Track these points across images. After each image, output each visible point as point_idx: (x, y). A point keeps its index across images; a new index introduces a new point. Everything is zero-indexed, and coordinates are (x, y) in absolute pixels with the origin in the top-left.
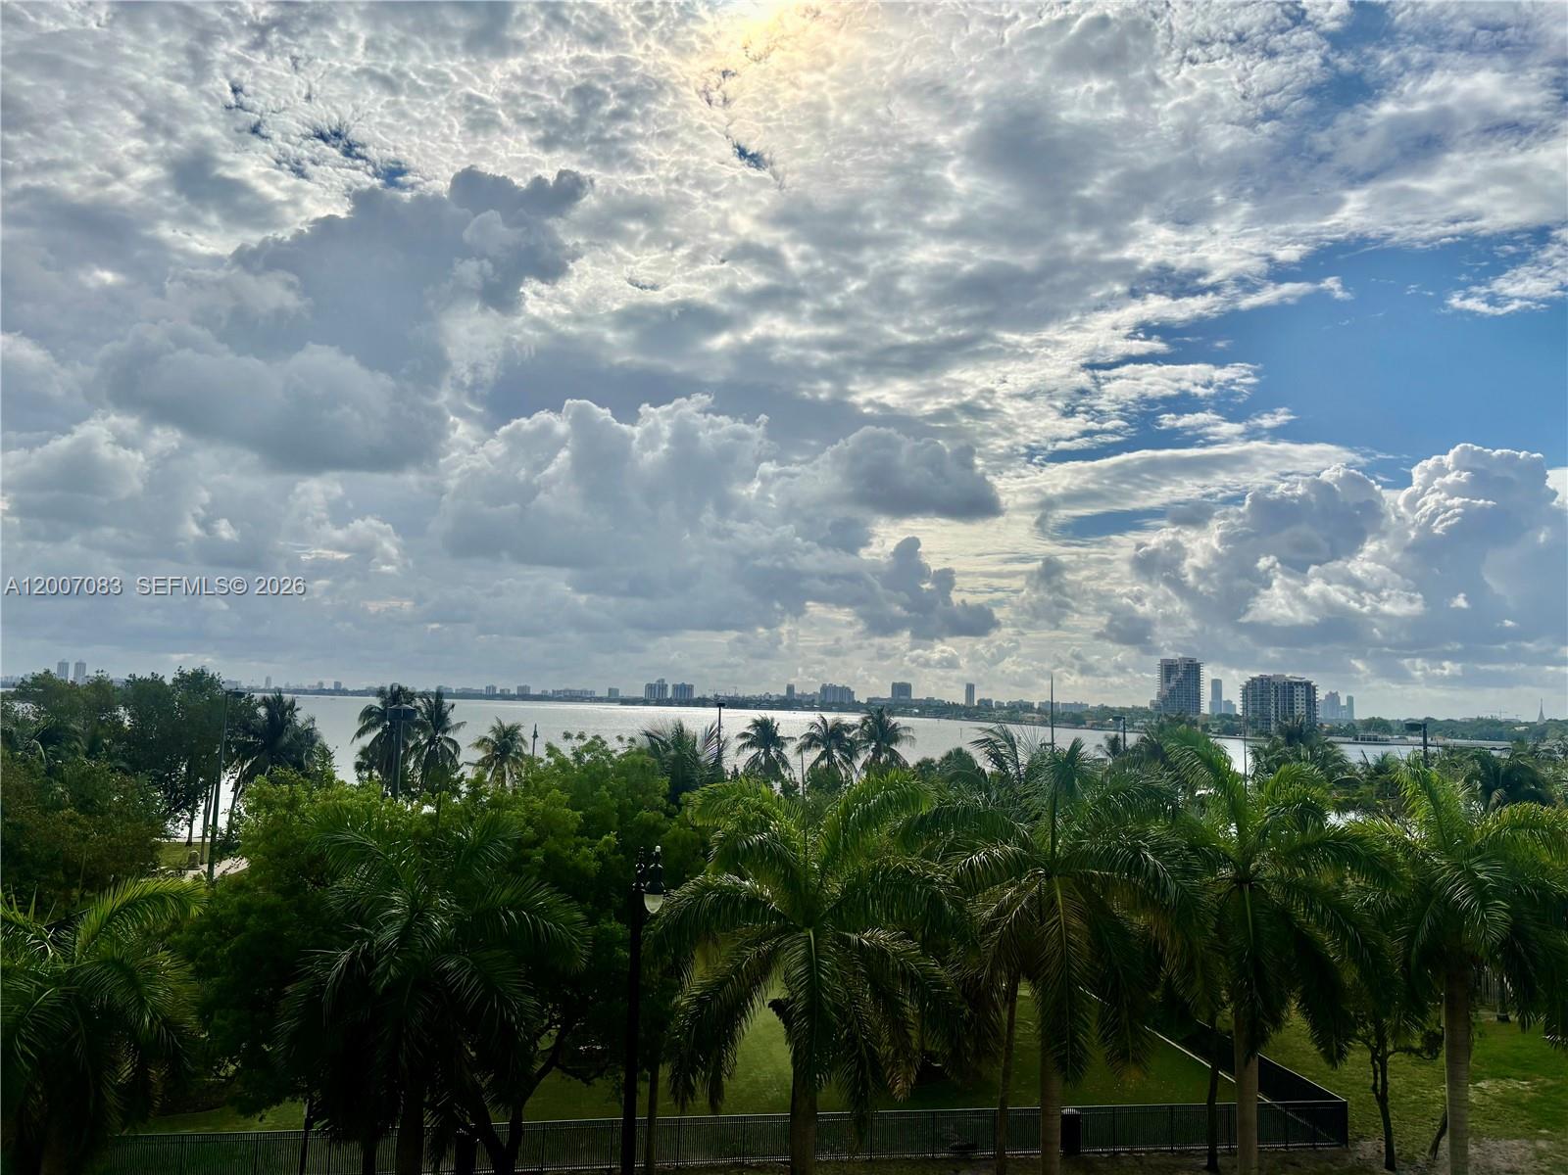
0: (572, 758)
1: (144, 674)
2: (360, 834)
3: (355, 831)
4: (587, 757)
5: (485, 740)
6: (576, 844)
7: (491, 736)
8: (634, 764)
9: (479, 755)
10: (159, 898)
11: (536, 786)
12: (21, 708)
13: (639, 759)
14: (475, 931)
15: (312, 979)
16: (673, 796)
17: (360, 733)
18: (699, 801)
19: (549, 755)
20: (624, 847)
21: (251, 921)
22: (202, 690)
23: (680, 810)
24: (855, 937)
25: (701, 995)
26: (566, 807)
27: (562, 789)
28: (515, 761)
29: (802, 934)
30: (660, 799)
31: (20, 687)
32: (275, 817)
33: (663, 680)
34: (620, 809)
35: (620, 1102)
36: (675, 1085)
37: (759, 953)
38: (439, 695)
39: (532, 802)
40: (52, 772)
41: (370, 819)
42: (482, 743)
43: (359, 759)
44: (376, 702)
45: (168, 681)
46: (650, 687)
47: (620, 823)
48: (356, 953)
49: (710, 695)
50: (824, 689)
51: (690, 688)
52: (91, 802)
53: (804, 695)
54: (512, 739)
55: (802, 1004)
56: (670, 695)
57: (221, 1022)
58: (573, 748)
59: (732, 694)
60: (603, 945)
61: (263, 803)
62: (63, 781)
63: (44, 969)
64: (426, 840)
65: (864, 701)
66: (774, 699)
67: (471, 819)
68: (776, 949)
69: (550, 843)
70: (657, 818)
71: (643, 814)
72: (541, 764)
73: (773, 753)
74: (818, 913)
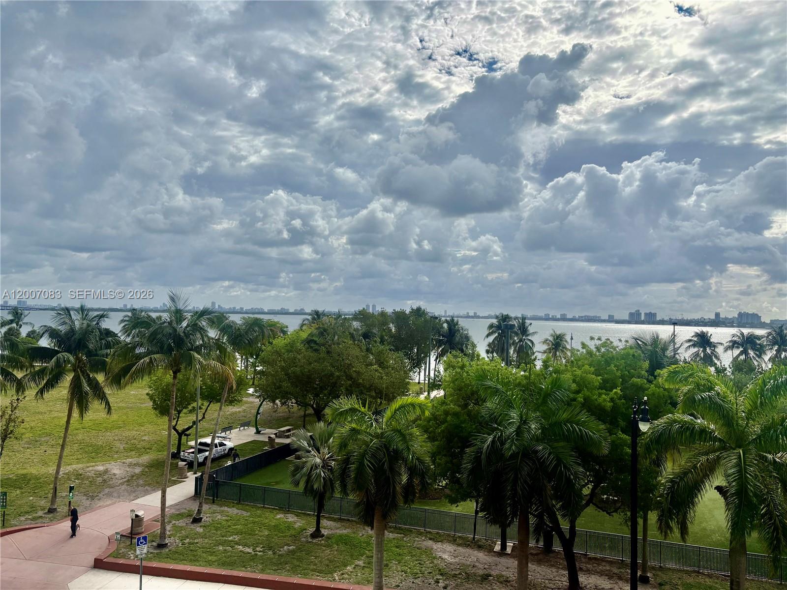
0: (595, 350)
1: (398, 309)
2: (494, 382)
3: (492, 381)
4: (603, 350)
5: (547, 340)
6: (599, 393)
7: (551, 339)
8: (628, 354)
9: (545, 347)
10: (413, 405)
11: (577, 363)
12: (356, 324)
13: (631, 352)
14: (551, 432)
15: (477, 447)
16: (652, 371)
17: (488, 336)
18: (666, 375)
19: (583, 348)
20: (624, 397)
21: (449, 418)
22: (421, 316)
23: (655, 378)
24: (770, 456)
25: (673, 478)
26: (593, 374)
27: (590, 365)
28: (563, 351)
29: (735, 451)
30: (643, 372)
31: (355, 315)
32: (456, 372)
33: (639, 311)
34: (622, 377)
35: (628, 526)
36: (661, 524)
37: (708, 459)
38: (523, 318)
39: (575, 371)
40: (368, 350)
41: (498, 375)
42: (545, 341)
43: (487, 348)
44: (495, 321)
45: (407, 312)
46: (631, 314)
47: (622, 384)
48: (495, 437)
49: (666, 318)
50: (740, 314)
51: (655, 315)
52: (383, 363)
53: (726, 318)
54: (561, 340)
55: (734, 489)
56: (643, 318)
57: (440, 461)
58: (595, 345)
59: (680, 318)
60: (615, 446)
61: (449, 366)
62: (372, 354)
63: (372, 431)
64: (523, 387)
65: (768, 322)
66: (707, 321)
67: (545, 378)
68: (719, 458)
69: (586, 392)
70: (642, 382)
71: (635, 380)
72: (579, 353)
73: (708, 351)
74: (745, 441)
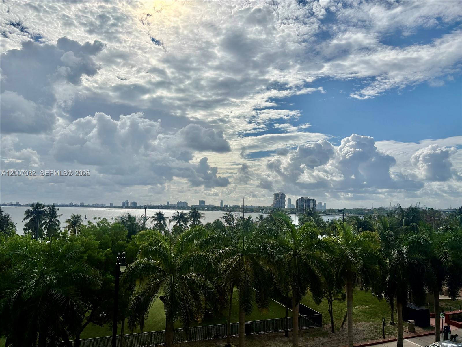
0: (96, 225)
2: (23, 251)
3: (21, 250)
4: (101, 225)
5: (69, 220)
6: (98, 252)
7: (71, 219)
8: (117, 226)
9: (67, 224)
11: (85, 234)
14: (64, 280)
15: (7, 298)
16: (129, 236)
17: (25, 219)
18: (138, 237)
19: (89, 224)
20: (113, 252)
23: (131, 240)
24: (185, 276)
25: (138, 296)
26: (95, 240)
27: (93, 235)
28: (79, 226)
29: (169, 276)
30: (125, 237)
33: (127, 201)
34: (112, 241)
35: (112, 331)
36: (130, 325)
37: (156, 283)
38: (54, 206)
39: (83, 239)
41: (27, 246)
42: (68, 221)
43: (25, 227)
44: (31, 208)
46: (123, 203)
47: (112, 245)
48: (22, 289)
49: (142, 205)
50: (179, 203)
51: (136, 203)
53: (172, 205)
54: (78, 220)
55: (168, 297)
56: (130, 205)
58: (97, 222)
59: (149, 205)
60: (106, 283)
64: (47, 252)
65: (191, 206)
66: (163, 206)
67: (62, 245)
68: (161, 281)
69: (90, 251)
70: (124, 243)
71: (120, 242)
72: (87, 227)
73: (162, 222)
74: (174, 270)
